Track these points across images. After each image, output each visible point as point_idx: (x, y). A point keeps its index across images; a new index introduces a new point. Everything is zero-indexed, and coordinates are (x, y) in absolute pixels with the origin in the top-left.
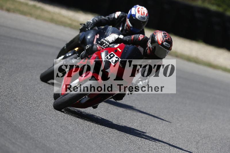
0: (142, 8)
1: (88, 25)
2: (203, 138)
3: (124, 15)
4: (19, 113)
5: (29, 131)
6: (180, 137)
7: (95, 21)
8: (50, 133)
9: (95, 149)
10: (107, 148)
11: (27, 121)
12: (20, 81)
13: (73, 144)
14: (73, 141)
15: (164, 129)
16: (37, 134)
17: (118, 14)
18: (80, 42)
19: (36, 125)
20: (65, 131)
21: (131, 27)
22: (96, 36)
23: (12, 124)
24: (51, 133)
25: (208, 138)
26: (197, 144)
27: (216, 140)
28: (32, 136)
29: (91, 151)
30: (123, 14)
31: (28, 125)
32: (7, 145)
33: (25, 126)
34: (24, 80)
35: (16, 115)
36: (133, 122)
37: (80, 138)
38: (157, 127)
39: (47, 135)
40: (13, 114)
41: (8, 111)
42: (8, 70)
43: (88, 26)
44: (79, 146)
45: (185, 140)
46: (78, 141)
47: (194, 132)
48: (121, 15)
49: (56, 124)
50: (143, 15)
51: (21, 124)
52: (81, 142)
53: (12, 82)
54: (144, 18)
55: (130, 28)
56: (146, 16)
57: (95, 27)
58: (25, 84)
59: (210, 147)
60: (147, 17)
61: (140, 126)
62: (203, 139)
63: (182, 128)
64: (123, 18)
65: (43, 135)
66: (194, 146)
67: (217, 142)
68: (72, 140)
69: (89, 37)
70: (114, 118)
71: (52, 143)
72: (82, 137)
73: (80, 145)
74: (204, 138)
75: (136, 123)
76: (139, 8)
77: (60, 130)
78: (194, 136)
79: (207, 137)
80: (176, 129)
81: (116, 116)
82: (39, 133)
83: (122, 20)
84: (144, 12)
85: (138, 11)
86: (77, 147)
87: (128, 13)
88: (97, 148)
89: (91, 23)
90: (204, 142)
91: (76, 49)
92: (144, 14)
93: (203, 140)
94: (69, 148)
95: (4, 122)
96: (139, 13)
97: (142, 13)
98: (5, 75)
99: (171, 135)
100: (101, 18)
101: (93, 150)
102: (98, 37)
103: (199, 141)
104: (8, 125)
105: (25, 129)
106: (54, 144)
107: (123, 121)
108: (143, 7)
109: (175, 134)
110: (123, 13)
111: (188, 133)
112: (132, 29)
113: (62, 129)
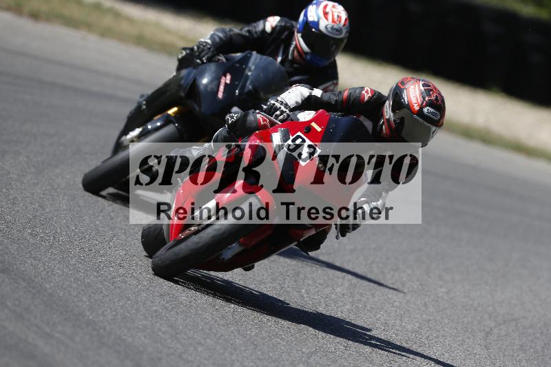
0: (333, 6)
1: (200, 50)
2: (501, 322)
3: (288, 25)
4: (59, 262)
5: (84, 306)
6: (446, 321)
7: (217, 39)
8: (134, 311)
9: (243, 348)
10: (271, 346)
11: (80, 283)
12: (63, 185)
13: (189, 338)
14: (190, 330)
15: (408, 302)
16: (103, 312)
17: (272, 22)
18: (182, 94)
19: (101, 293)
20: (171, 305)
21: (306, 53)
22: (223, 78)
23: (42, 288)
24: (137, 310)
25: (514, 323)
26: (487, 336)
27: (531, 326)
28: (91, 317)
29: (232, 354)
30: (286, 23)
31: (82, 293)
32: (30, 340)
33: (75, 295)
34: (72, 183)
35: (52, 267)
36: (333, 285)
37: (206, 323)
38: (390, 296)
39: (128, 315)
40: (44, 264)
41: (35, 259)
42: (35, 160)
43: (200, 53)
44: (203, 342)
45: (459, 328)
46: (202, 329)
47: (480, 309)
48: (279, 24)
49: (148, 289)
50: (338, 22)
51: (65, 289)
52: (207, 331)
53: (44, 189)
54: (339, 31)
55: (304, 56)
56: (344, 25)
57: (218, 55)
58: (75, 192)
59: (517, 343)
60: (347, 28)
61: (350, 293)
62: (500, 325)
63: (451, 299)
64: (286, 33)
65: (117, 315)
66: (479, 342)
67: (534, 333)
68: (186, 326)
69: (205, 81)
70: (288, 276)
71: (140, 334)
72: (210, 319)
73: (205, 339)
74: (505, 322)
75: (341, 286)
76: (325, 7)
77: (159, 303)
78: (479, 318)
79: (512, 320)
80: (437, 301)
81: (294, 269)
82: (107, 311)
83: (283, 37)
84: (339, 15)
85: (326, 14)
86: (200, 343)
87: (297, 19)
88: (247, 346)
89: (209, 46)
90: (503, 332)
91: (172, 111)
92: (340, 22)
93: (502, 327)
94: (179, 346)
95: (24, 284)
96: (327, 18)
97: (336, 17)
98: (26, 172)
99: (424, 316)
100: (231, 33)
101: (238, 352)
102: (228, 82)
103: (492, 330)
104: (34, 291)
105: (74, 302)
106: (143, 338)
107: (310, 283)
108: (336, 4)
109: (435, 314)
110: (286, 19)
111: (466, 310)
112: (308, 57)
113: (162, 302)
